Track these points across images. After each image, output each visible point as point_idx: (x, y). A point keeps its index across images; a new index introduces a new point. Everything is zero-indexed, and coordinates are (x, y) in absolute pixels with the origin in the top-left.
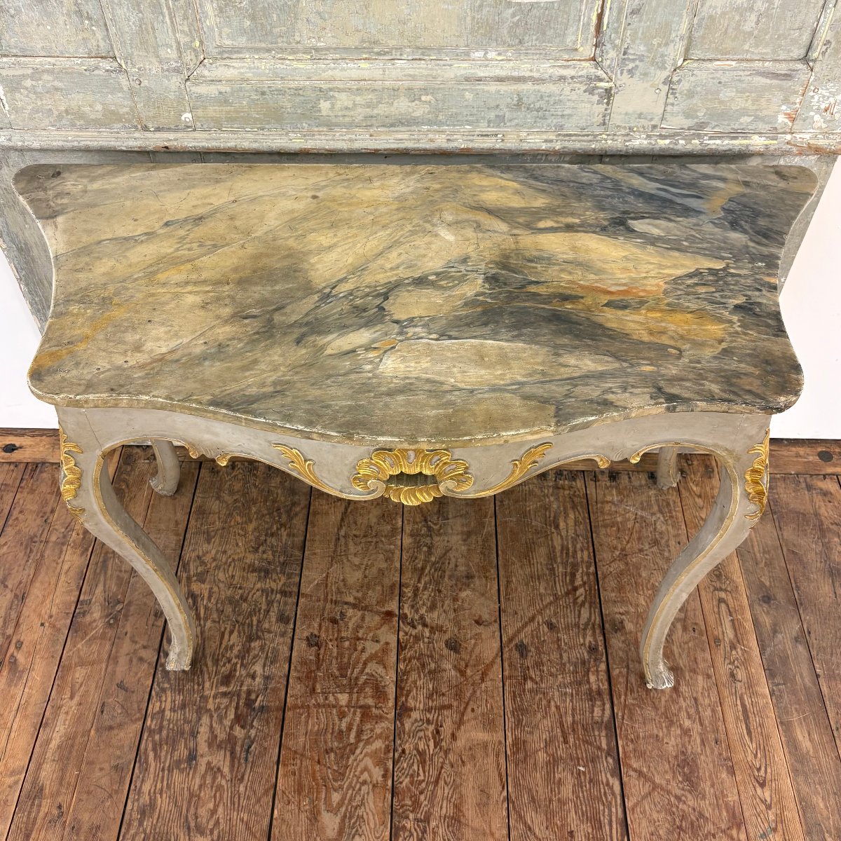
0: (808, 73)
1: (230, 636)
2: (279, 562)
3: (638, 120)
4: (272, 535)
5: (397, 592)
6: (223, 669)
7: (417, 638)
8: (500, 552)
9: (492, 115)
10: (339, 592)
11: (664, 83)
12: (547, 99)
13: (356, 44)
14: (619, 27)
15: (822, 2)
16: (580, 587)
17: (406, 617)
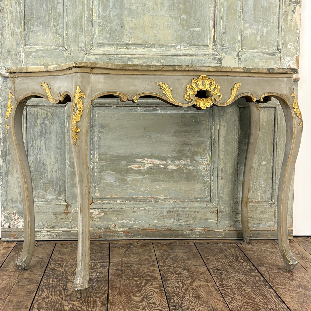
0: (280, 54)
5: (156, 261)
7: (168, 269)
8: (202, 255)
11: (237, 56)
12: (201, 62)
13: (141, 43)
14: (220, 38)
15: (277, 32)
16: (241, 260)
17: (162, 265)
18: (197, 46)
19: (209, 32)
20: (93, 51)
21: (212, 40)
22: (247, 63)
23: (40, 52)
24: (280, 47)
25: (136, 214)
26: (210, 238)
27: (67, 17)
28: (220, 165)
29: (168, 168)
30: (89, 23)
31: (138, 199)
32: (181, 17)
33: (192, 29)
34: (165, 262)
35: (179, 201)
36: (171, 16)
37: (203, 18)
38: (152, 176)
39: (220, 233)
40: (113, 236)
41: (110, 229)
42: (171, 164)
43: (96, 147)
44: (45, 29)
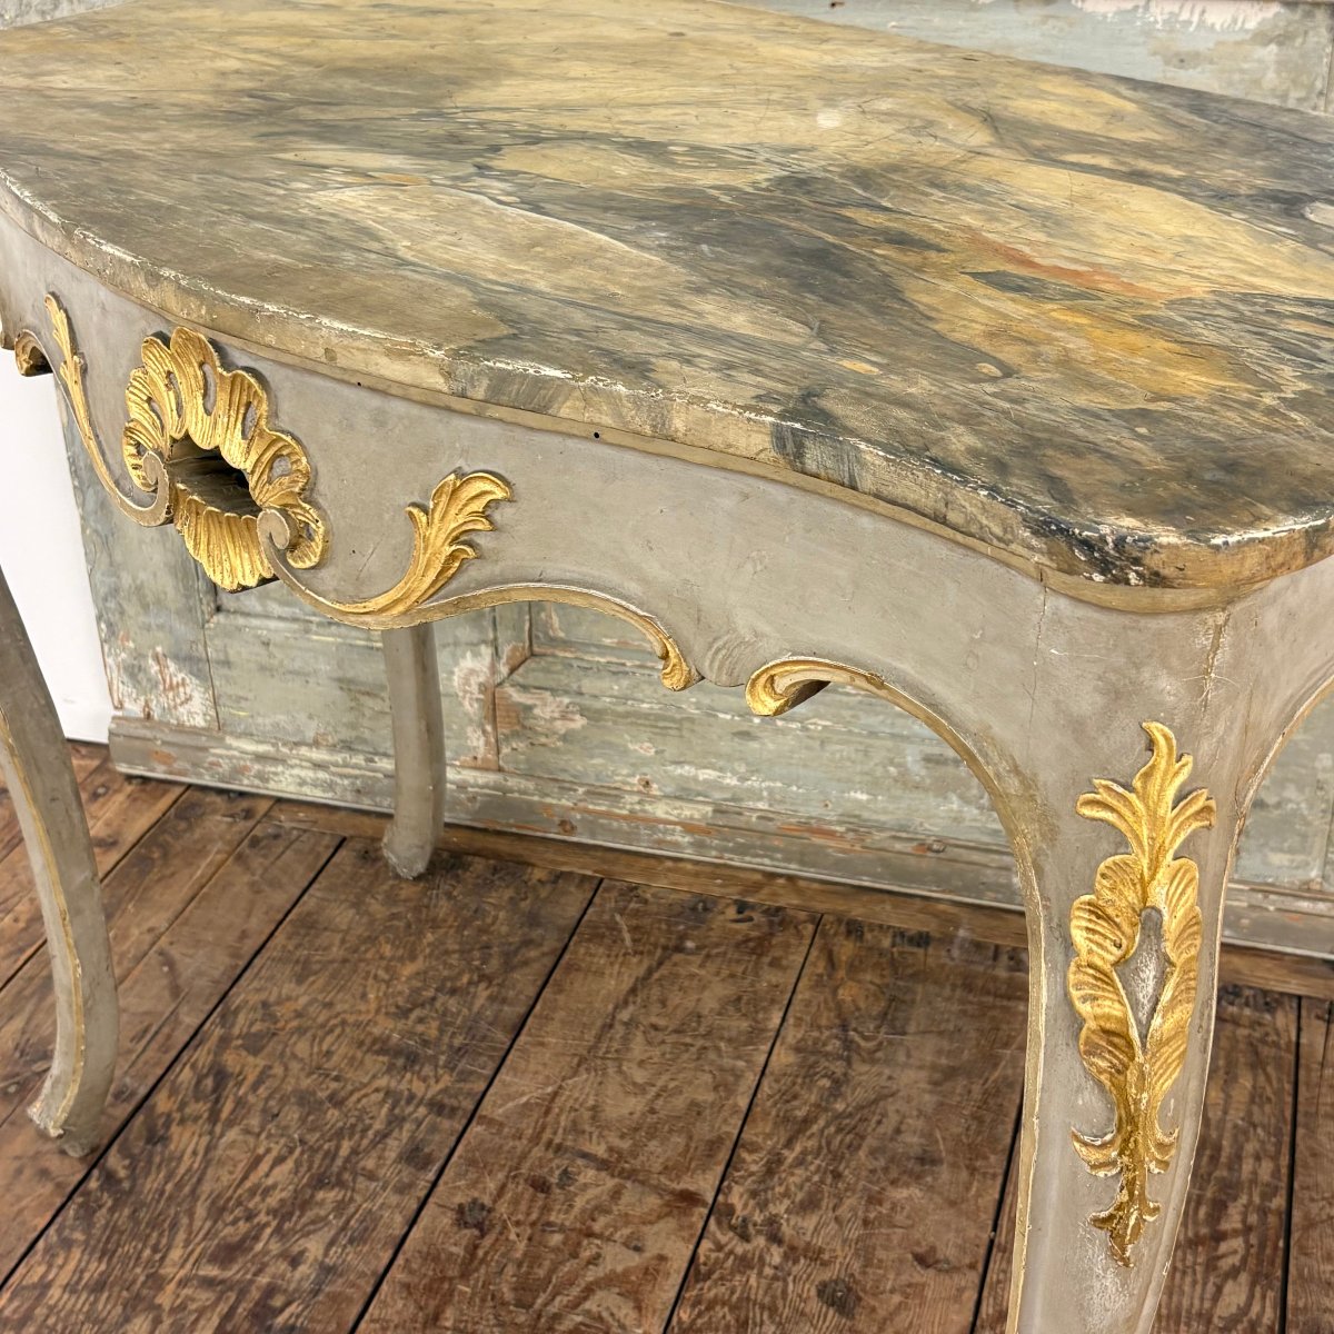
1: (272, 1168)
2: (451, 1046)
4: (453, 992)
5: (723, 1155)
6: (229, 1230)
7: (744, 1263)
10: (575, 1128)
16: (1236, 1233)
17: (730, 1210)
25: (755, 745)
34: (773, 1166)
40: (631, 836)
41: (615, 795)
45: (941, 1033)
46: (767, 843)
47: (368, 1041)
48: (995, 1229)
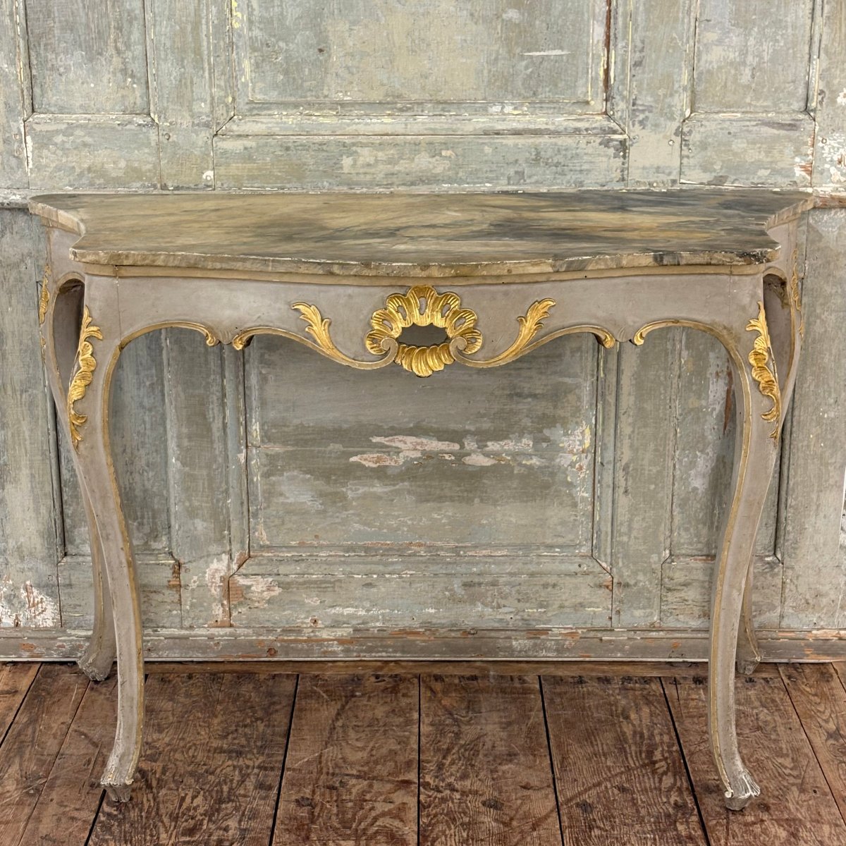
0: (811, 123)
1: (192, 800)
2: (256, 746)
3: (656, 175)
4: (245, 726)
5: (415, 765)
6: (185, 824)
8: (551, 736)
9: (511, 171)
11: (676, 134)
12: (564, 152)
13: (381, 98)
14: (625, 79)
15: (807, 56)
16: (661, 760)
17: (428, 784)
18: (555, 105)
19: (590, 61)
20: (235, 127)
21: (601, 84)
22: (709, 154)
23: (78, 132)
24: (814, 104)
25: (375, 590)
26: (587, 659)
27: (155, 25)
28: (622, 453)
29: (467, 462)
30: (222, 43)
31: (380, 549)
32: (504, 16)
33: (538, 54)
34: (440, 767)
35: (499, 553)
36: (472, 15)
37: (571, 17)
38: (419, 486)
39: (618, 647)
40: (309, 652)
41: (299, 631)
42: (474, 452)
43: (254, 404)
44: (91, 60)
45: (499, 710)
46: (384, 643)
47: (212, 749)
48: (553, 772)
